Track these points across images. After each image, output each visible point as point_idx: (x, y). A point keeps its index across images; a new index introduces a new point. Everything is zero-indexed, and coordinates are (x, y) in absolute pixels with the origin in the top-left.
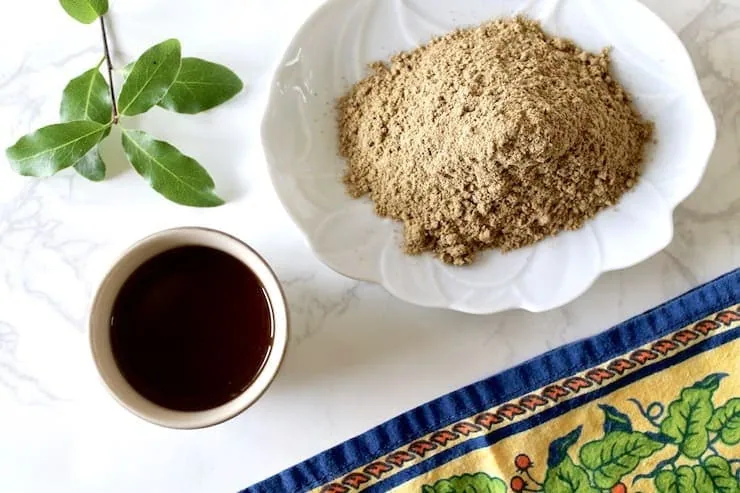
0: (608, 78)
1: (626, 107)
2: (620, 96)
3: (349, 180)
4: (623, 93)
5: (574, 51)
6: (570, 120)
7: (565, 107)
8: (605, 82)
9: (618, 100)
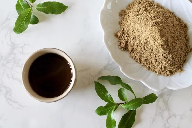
0: (187, 54)
1: (183, 62)
2: (184, 59)
3: (122, 12)
4: (185, 60)
5: (187, 42)
6: (170, 48)
7: (172, 45)
8: (185, 54)
9: (183, 59)
